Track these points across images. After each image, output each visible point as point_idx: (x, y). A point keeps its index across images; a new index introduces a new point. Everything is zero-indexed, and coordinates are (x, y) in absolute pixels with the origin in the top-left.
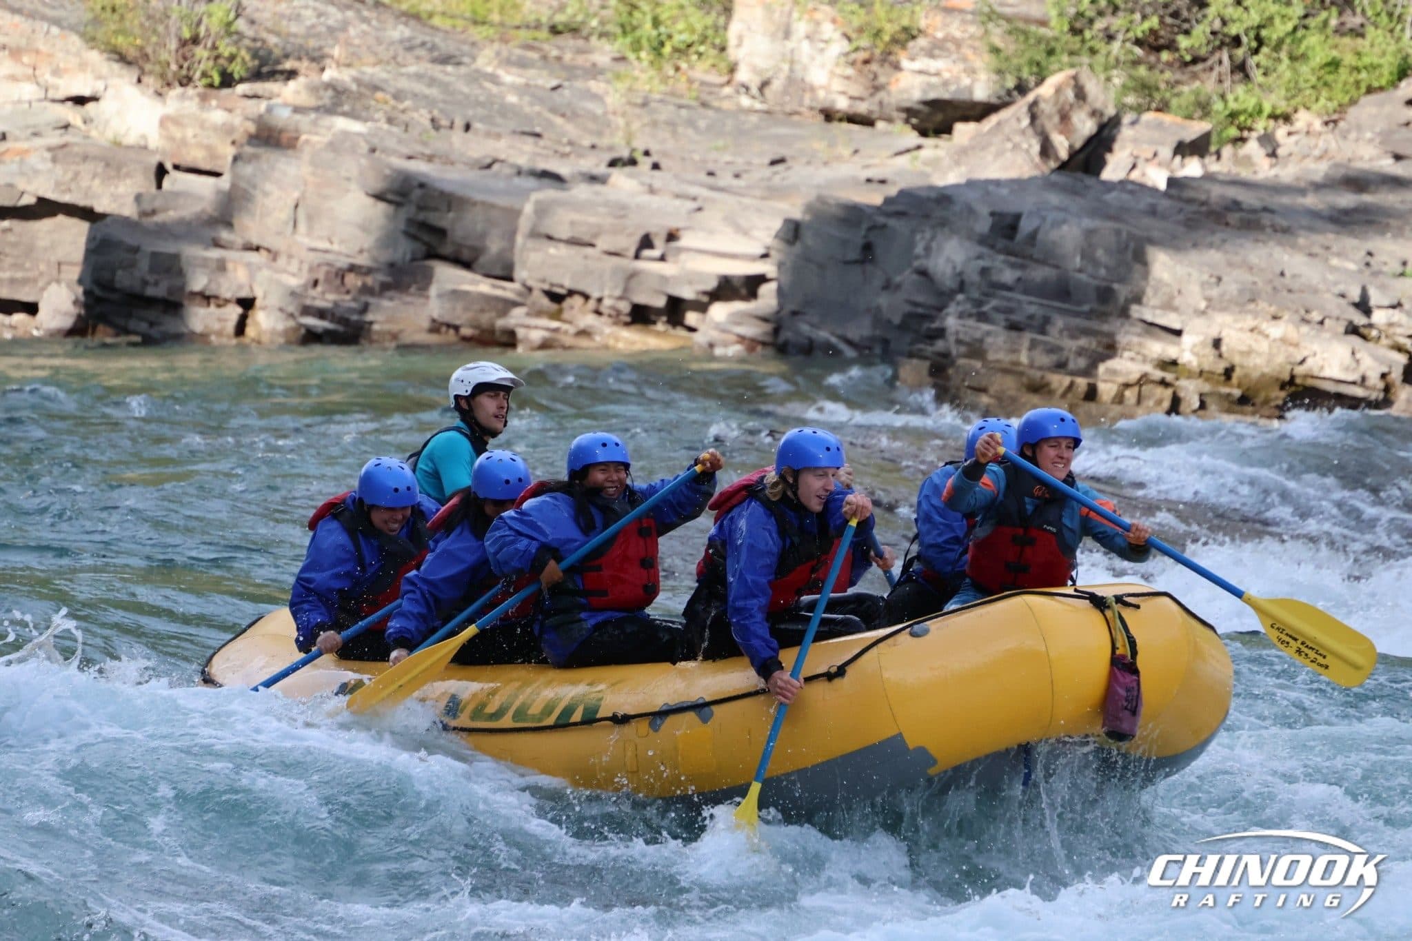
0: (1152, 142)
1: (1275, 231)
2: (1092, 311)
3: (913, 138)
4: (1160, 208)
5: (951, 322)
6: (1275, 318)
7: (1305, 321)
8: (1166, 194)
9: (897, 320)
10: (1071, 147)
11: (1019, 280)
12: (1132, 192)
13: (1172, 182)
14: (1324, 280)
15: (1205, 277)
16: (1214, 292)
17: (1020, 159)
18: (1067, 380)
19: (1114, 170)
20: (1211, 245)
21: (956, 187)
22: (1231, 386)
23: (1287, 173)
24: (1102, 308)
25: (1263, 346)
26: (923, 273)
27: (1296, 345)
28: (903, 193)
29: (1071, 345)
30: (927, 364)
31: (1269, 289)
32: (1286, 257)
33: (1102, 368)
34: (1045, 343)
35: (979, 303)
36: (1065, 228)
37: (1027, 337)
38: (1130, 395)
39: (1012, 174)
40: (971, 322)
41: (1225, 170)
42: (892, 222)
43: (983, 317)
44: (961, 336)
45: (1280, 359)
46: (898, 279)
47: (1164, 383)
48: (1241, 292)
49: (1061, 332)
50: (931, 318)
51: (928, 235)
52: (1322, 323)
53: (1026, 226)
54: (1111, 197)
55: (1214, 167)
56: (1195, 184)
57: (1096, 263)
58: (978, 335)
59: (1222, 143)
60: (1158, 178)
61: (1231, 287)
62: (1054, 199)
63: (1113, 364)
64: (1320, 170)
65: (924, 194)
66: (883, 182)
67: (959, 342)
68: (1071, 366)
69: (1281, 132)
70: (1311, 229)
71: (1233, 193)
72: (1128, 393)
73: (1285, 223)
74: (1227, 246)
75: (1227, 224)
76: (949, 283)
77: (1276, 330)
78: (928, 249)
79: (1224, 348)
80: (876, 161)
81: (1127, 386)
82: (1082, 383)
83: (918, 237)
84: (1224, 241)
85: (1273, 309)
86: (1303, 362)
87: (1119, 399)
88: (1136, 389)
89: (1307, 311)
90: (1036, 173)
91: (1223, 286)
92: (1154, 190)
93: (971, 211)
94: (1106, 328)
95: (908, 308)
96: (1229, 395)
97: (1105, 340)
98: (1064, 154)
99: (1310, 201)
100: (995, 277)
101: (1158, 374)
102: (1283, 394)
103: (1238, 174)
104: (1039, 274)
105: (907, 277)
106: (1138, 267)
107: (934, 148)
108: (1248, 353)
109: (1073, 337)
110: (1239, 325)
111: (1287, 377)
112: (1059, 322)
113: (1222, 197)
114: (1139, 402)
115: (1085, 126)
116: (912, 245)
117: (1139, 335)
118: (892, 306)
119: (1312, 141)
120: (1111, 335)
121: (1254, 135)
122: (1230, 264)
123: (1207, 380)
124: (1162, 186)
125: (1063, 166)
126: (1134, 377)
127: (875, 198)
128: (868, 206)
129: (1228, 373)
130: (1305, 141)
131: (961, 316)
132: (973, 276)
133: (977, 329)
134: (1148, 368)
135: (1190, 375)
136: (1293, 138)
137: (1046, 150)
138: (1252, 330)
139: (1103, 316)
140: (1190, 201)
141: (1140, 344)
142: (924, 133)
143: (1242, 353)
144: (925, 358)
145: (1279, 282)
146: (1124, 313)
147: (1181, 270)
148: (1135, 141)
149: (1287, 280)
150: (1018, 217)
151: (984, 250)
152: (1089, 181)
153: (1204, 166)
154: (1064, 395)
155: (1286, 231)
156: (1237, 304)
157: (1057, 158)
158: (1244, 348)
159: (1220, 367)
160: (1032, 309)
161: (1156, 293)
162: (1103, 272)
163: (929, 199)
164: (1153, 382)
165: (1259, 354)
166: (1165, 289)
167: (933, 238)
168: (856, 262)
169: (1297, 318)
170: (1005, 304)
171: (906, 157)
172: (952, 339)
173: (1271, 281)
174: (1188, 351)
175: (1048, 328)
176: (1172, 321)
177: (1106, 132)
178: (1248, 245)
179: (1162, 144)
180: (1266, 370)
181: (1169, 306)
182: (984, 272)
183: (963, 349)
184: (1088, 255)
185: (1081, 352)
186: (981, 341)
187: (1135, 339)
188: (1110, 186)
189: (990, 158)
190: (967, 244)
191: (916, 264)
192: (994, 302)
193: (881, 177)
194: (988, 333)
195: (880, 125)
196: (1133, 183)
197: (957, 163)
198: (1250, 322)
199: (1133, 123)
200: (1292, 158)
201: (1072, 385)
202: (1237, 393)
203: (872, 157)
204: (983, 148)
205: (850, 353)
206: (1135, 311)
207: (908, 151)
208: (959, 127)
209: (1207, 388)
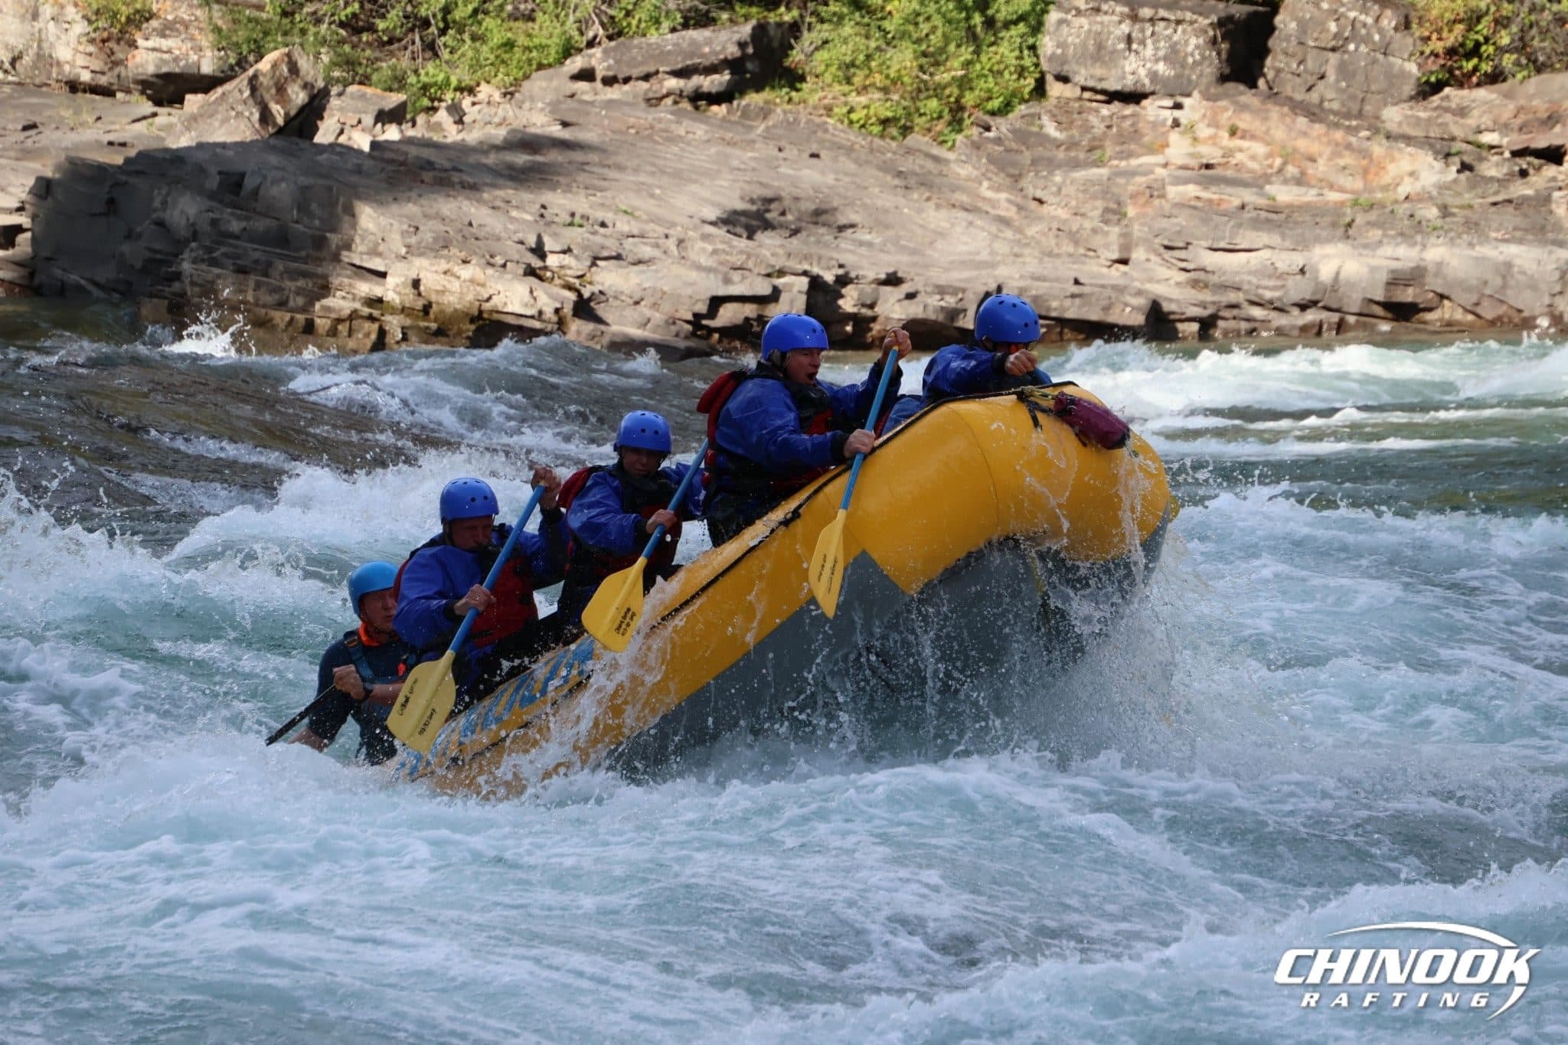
0: (356, 111)
1: (464, 187)
2: (308, 256)
3: (148, 107)
4: (364, 168)
5: (186, 266)
6: (465, 262)
7: (492, 265)
8: (370, 156)
9: (138, 265)
10: (287, 114)
11: (245, 229)
12: (340, 154)
13: (374, 145)
14: (506, 229)
15: (405, 227)
16: (413, 240)
17: (243, 125)
18: (287, 316)
19: (325, 134)
20: (409, 200)
21: (189, 148)
22: (429, 321)
23: (472, 137)
24: (318, 254)
25: (455, 286)
26: (160, 224)
27: (483, 285)
28: (140, 154)
29: (290, 285)
30: (166, 302)
31: (460, 239)
32: (473, 210)
33: (318, 306)
34: (268, 284)
35: (209, 250)
36: (283, 185)
37: (252, 280)
38: (343, 328)
39: (237, 139)
40: (204, 267)
41: (419, 135)
42: (132, 180)
43: (214, 262)
44: (195, 279)
45: (470, 297)
46: (138, 229)
47: (371, 318)
48: (435, 239)
49: (281, 275)
50: (169, 263)
51: (164, 192)
52: (504, 266)
53: (249, 183)
54: (322, 158)
55: (411, 133)
56: (395, 147)
57: (311, 215)
58: (210, 277)
59: (416, 112)
60: (362, 141)
61: (427, 235)
62: (274, 159)
63: (329, 302)
64: (500, 134)
65: (160, 155)
66: (123, 145)
67: (193, 284)
68: (291, 303)
69: (466, 103)
70: (494, 186)
71: (427, 153)
72: (340, 327)
73: (471, 180)
74: (423, 201)
75: (422, 182)
76: (184, 233)
77: (466, 272)
78: (164, 203)
79: (422, 288)
80: (117, 127)
81: (339, 321)
82: (301, 318)
83: (156, 191)
84: (420, 196)
85: (463, 255)
86: (489, 299)
87: (333, 332)
88: (347, 324)
89: (492, 256)
90: (258, 137)
91: (420, 235)
92: (360, 152)
93: (201, 170)
94: (320, 270)
95: (148, 254)
96: (427, 328)
97: (320, 282)
98: (280, 121)
99: (491, 159)
100: (223, 228)
101: (366, 311)
102: (473, 327)
103: (430, 139)
104: (261, 224)
105: (145, 227)
106: (347, 218)
107: (166, 116)
108: (443, 292)
109: (292, 279)
110: (434, 268)
111: (476, 313)
112: (280, 266)
113: (418, 158)
114: (350, 336)
115: (298, 97)
116: (152, 199)
117: (349, 277)
118: (133, 252)
119: (493, 110)
120: (325, 277)
121: (443, 104)
122: (425, 216)
123: (408, 315)
124: (366, 148)
125: (281, 131)
126: (348, 312)
127: (118, 160)
128: (111, 166)
129: (427, 309)
130: (486, 110)
131: (194, 262)
132: (204, 226)
133: (210, 272)
134: (357, 305)
135: (393, 311)
136: (477, 107)
137: (266, 117)
138: (445, 273)
139: (319, 261)
140: (392, 161)
141: (350, 285)
142: (158, 103)
143: (437, 292)
144: (165, 298)
145: (467, 231)
146: (336, 258)
147: (384, 221)
148: (341, 109)
149: (474, 230)
150: (242, 175)
151: (214, 204)
152: (304, 144)
153: (402, 131)
154: (285, 330)
155: (474, 187)
156: (432, 249)
157: (275, 124)
158: (439, 288)
159: (419, 304)
160: (257, 255)
161: (363, 240)
162: (317, 222)
163: (164, 159)
164: (362, 317)
165: (452, 293)
166: (372, 238)
167: (168, 195)
168: (101, 214)
169: (483, 261)
170: (231, 250)
171: (144, 123)
172: (187, 281)
173: (461, 231)
174: (392, 290)
175: (271, 271)
176: (377, 264)
177: (316, 102)
178: (441, 200)
179: (365, 112)
180: (458, 307)
181: (374, 252)
182: (214, 223)
183: (197, 289)
184: (303, 207)
185: (299, 292)
186: (213, 282)
187: (346, 281)
188: (322, 148)
189: (217, 124)
190: (198, 199)
191: (154, 216)
192: (223, 249)
193: (122, 140)
194: (219, 276)
195: (120, 95)
196: (341, 146)
197: (188, 129)
198: (444, 265)
199: (340, 95)
200: (477, 125)
201: (292, 319)
202: (434, 326)
203: (113, 123)
204: (211, 116)
205: (96, 292)
206: (346, 256)
207: (145, 118)
208: (188, 97)
209: (408, 322)
